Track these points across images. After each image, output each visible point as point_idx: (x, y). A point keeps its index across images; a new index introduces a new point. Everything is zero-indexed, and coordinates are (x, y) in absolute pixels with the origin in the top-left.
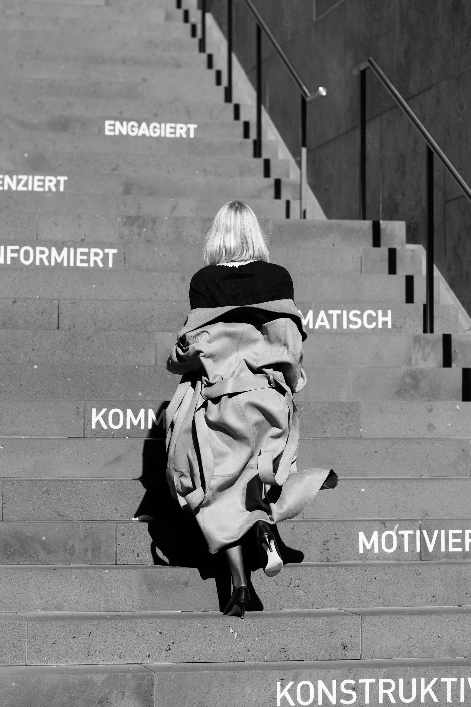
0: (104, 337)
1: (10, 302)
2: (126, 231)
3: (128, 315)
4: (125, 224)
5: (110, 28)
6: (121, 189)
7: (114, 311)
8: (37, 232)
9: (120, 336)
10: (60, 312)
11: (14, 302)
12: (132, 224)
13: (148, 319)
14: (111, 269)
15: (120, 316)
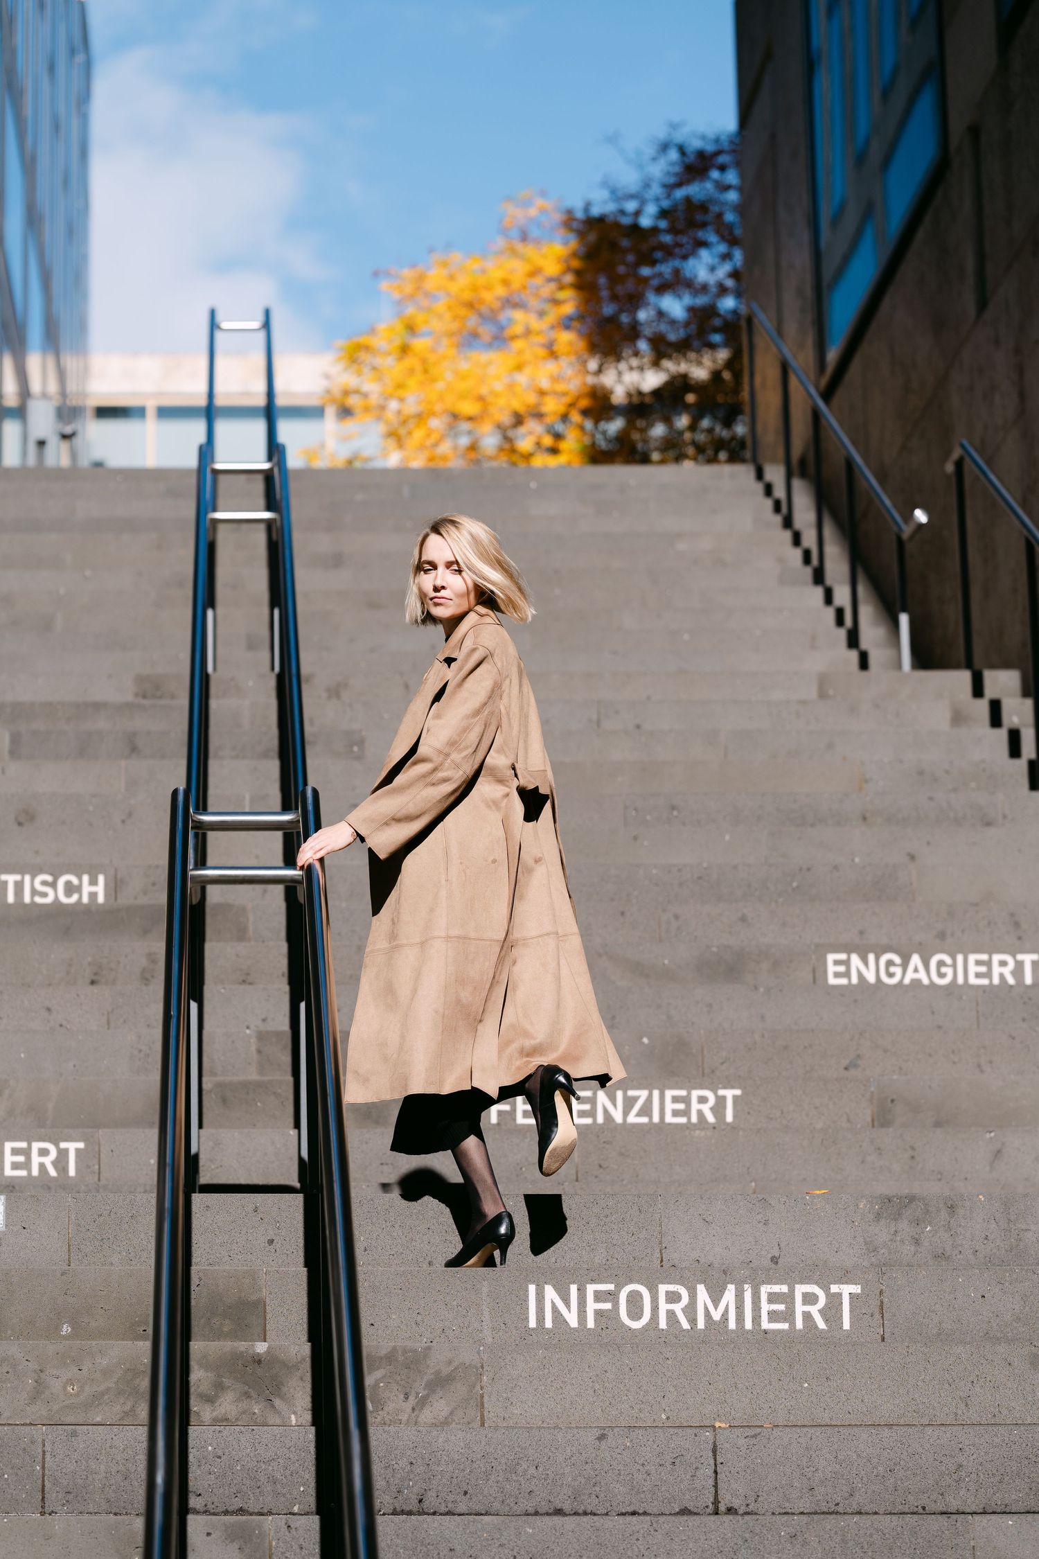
0: (836, 1533)
1: (590, 1437)
2: (881, 1232)
3: (895, 1464)
4: (878, 1216)
5: (830, 746)
6: (865, 1113)
7: (859, 1456)
8: (661, 1243)
9: (877, 1530)
10: (719, 1460)
11: (602, 1437)
12: (897, 1216)
13: (949, 1474)
14: (848, 1334)
15: (875, 1467)
